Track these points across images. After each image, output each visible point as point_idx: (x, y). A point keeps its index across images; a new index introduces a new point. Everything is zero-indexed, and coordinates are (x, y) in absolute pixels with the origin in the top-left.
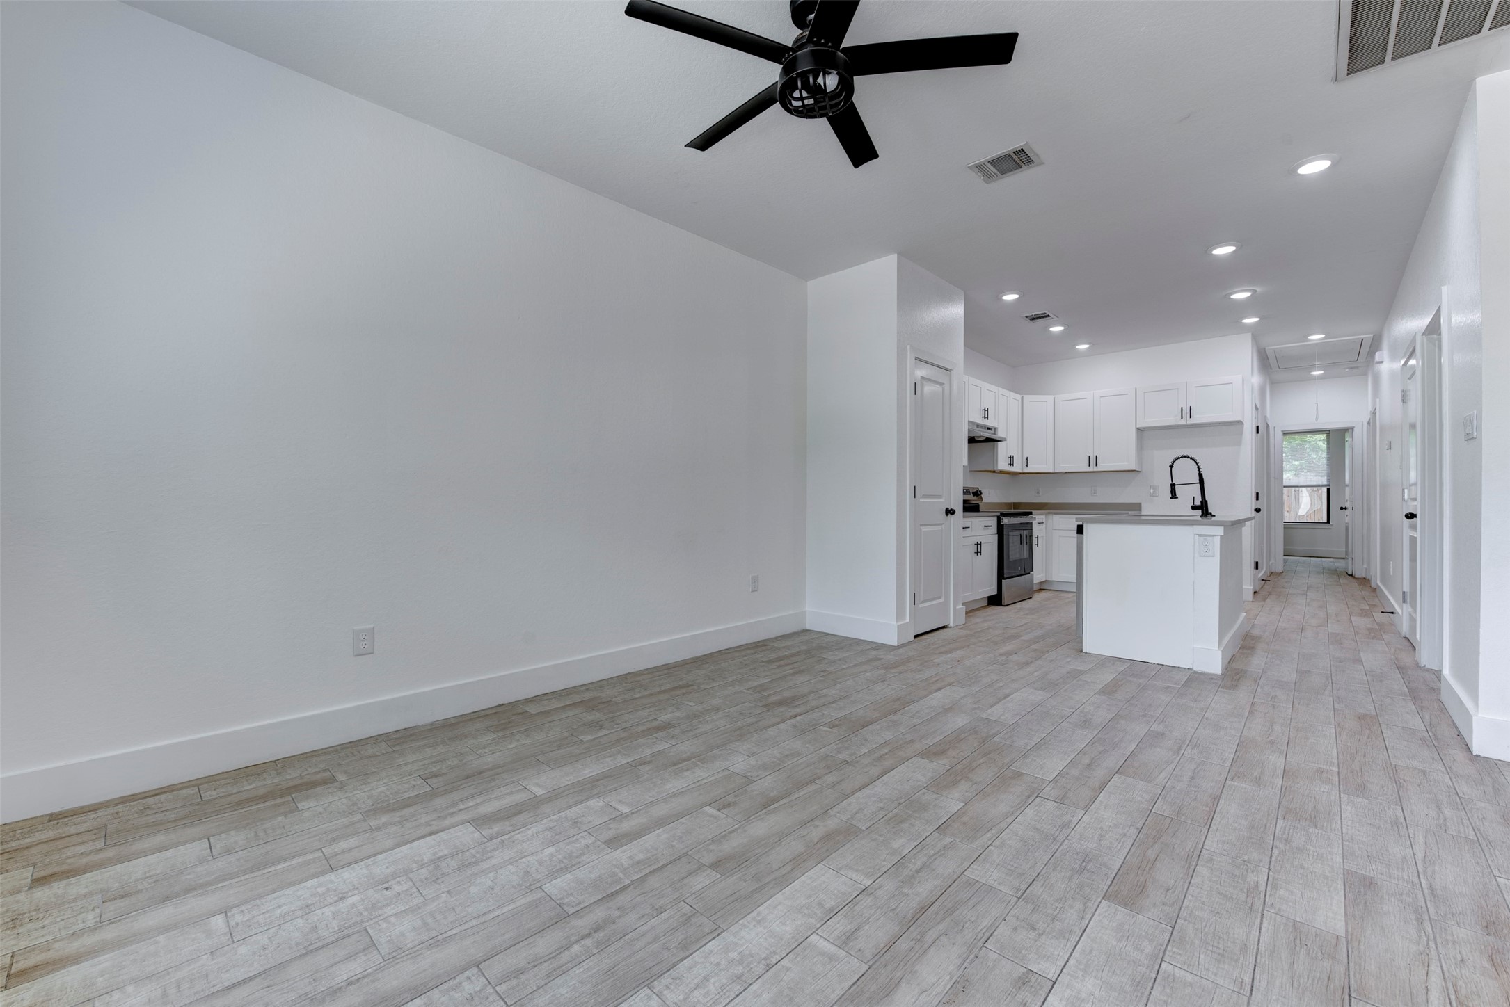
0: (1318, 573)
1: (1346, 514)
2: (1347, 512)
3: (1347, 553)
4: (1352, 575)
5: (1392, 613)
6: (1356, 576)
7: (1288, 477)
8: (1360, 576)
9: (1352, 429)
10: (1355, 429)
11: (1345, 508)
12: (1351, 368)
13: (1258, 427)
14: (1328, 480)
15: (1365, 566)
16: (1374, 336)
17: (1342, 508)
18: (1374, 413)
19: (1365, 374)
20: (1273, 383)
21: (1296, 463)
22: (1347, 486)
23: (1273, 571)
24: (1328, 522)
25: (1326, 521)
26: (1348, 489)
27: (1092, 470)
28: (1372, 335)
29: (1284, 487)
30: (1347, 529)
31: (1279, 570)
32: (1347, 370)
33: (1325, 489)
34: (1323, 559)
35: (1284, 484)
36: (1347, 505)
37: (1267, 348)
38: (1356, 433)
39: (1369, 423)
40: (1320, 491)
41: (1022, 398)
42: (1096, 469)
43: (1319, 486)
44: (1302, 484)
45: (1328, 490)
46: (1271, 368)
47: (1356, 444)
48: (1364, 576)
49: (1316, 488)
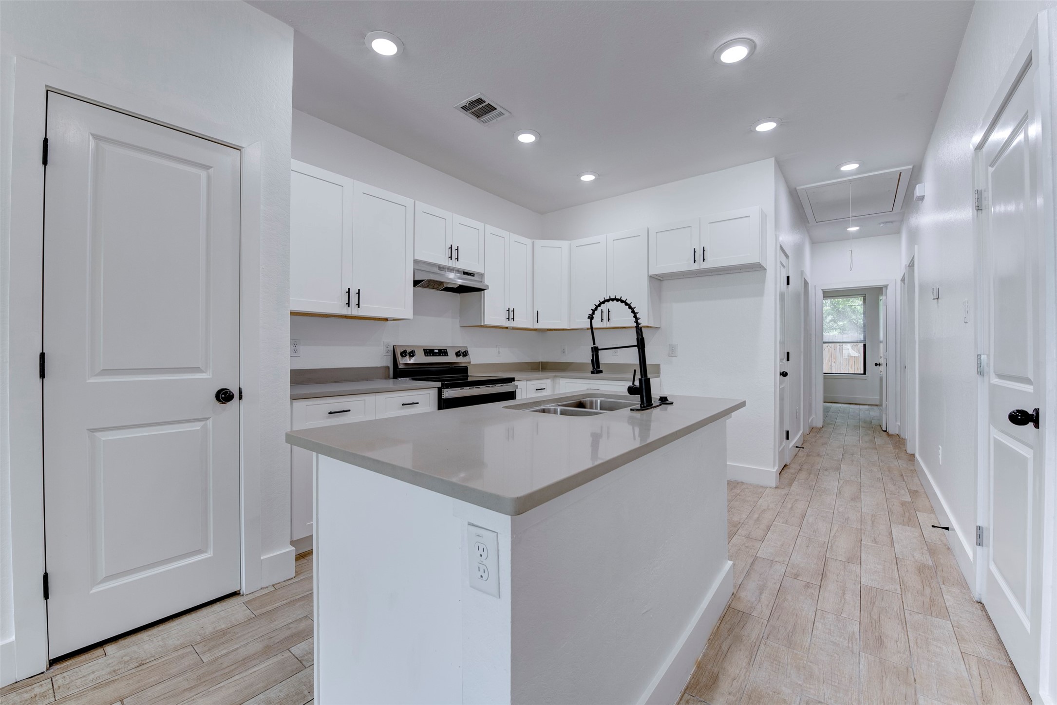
0: (856, 427)
1: (880, 370)
2: (881, 368)
3: (881, 400)
4: (886, 431)
5: (947, 529)
6: (890, 433)
7: (829, 335)
8: (893, 433)
9: (886, 287)
10: (889, 287)
11: (880, 365)
12: (886, 222)
13: (788, 277)
14: (865, 338)
15: (899, 423)
16: (913, 167)
17: (876, 365)
18: (911, 265)
19: (898, 232)
20: (815, 243)
21: (841, 323)
22: (881, 342)
23: (814, 425)
24: (865, 373)
25: (863, 373)
26: (882, 346)
27: (605, 326)
28: (911, 167)
29: (824, 343)
30: (881, 379)
31: (819, 424)
32: (882, 225)
33: (862, 345)
34: (861, 407)
35: (824, 340)
36: (882, 361)
37: (798, 188)
38: (890, 291)
39: (903, 280)
40: (859, 346)
41: (533, 243)
42: (608, 325)
43: (857, 342)
44: (845, 340)
45: (865, 345)
46: (809, 223)
47: (891, 301)
48: (897, 433)
49: (855, 344)
